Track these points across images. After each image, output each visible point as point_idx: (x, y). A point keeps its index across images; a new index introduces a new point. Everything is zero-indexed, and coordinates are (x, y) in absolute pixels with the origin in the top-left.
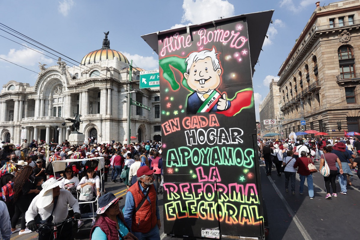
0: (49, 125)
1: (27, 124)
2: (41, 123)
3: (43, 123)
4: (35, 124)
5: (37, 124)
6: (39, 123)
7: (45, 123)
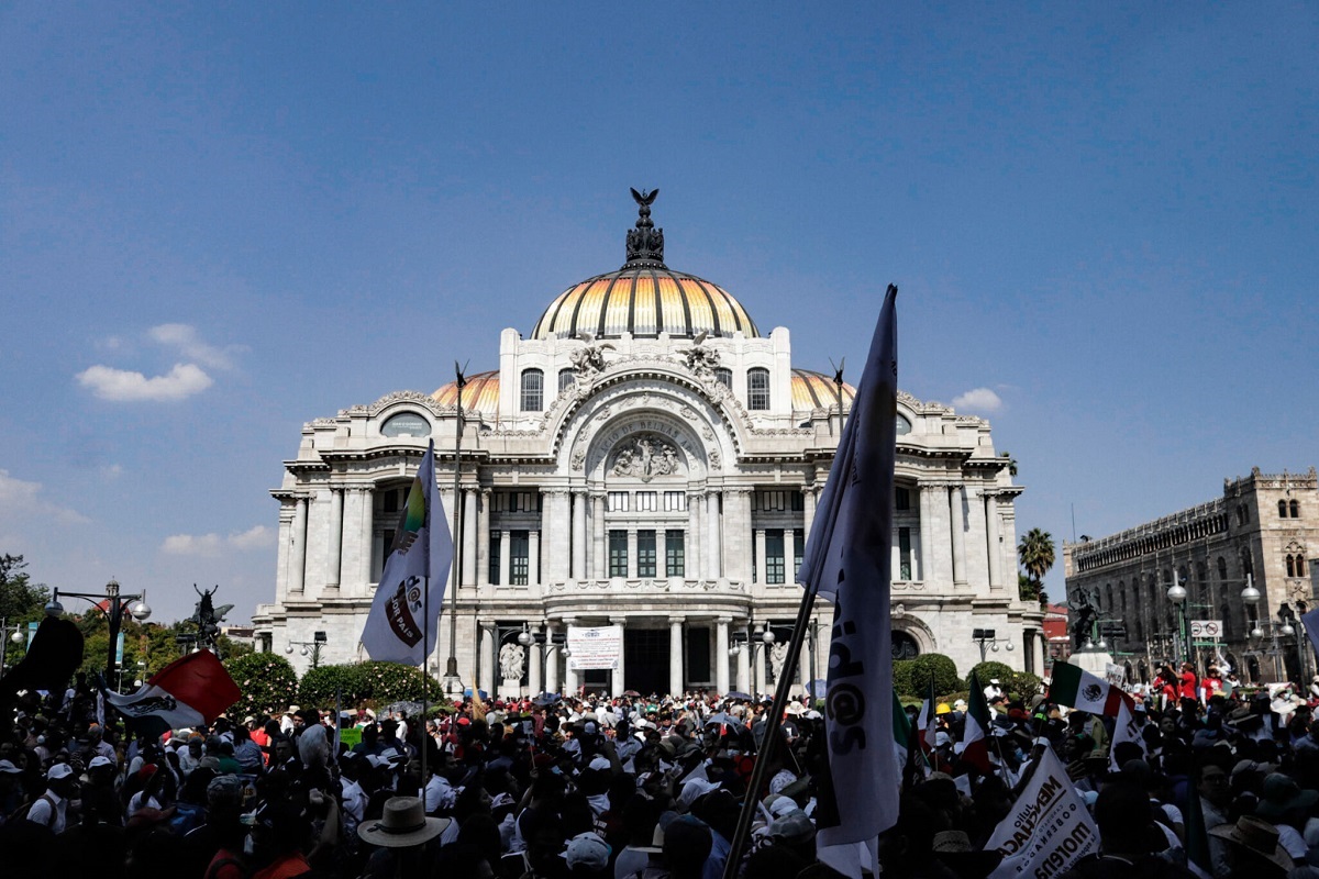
0: (730, 614)
1: (632, 607)
2: (705, 607)
3: (711, 607)
4: (674, 607)
5: (685, 607)
6: (693, 607)
7: (719, 607)
